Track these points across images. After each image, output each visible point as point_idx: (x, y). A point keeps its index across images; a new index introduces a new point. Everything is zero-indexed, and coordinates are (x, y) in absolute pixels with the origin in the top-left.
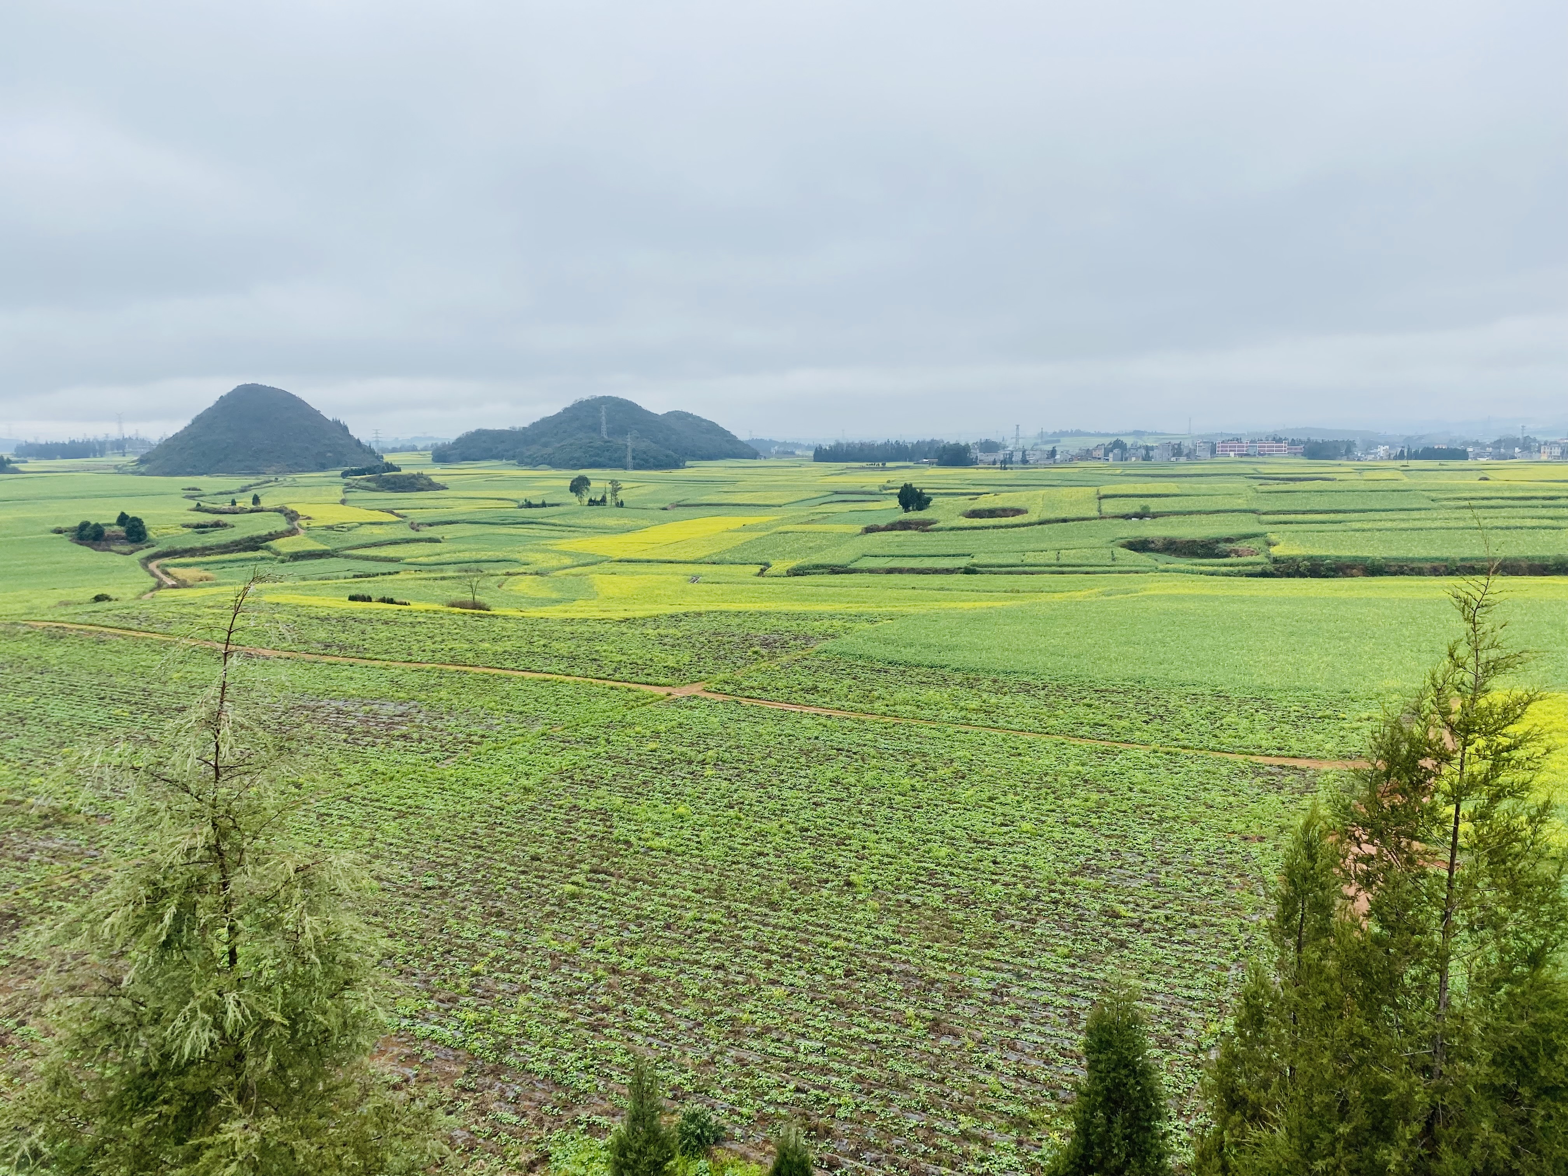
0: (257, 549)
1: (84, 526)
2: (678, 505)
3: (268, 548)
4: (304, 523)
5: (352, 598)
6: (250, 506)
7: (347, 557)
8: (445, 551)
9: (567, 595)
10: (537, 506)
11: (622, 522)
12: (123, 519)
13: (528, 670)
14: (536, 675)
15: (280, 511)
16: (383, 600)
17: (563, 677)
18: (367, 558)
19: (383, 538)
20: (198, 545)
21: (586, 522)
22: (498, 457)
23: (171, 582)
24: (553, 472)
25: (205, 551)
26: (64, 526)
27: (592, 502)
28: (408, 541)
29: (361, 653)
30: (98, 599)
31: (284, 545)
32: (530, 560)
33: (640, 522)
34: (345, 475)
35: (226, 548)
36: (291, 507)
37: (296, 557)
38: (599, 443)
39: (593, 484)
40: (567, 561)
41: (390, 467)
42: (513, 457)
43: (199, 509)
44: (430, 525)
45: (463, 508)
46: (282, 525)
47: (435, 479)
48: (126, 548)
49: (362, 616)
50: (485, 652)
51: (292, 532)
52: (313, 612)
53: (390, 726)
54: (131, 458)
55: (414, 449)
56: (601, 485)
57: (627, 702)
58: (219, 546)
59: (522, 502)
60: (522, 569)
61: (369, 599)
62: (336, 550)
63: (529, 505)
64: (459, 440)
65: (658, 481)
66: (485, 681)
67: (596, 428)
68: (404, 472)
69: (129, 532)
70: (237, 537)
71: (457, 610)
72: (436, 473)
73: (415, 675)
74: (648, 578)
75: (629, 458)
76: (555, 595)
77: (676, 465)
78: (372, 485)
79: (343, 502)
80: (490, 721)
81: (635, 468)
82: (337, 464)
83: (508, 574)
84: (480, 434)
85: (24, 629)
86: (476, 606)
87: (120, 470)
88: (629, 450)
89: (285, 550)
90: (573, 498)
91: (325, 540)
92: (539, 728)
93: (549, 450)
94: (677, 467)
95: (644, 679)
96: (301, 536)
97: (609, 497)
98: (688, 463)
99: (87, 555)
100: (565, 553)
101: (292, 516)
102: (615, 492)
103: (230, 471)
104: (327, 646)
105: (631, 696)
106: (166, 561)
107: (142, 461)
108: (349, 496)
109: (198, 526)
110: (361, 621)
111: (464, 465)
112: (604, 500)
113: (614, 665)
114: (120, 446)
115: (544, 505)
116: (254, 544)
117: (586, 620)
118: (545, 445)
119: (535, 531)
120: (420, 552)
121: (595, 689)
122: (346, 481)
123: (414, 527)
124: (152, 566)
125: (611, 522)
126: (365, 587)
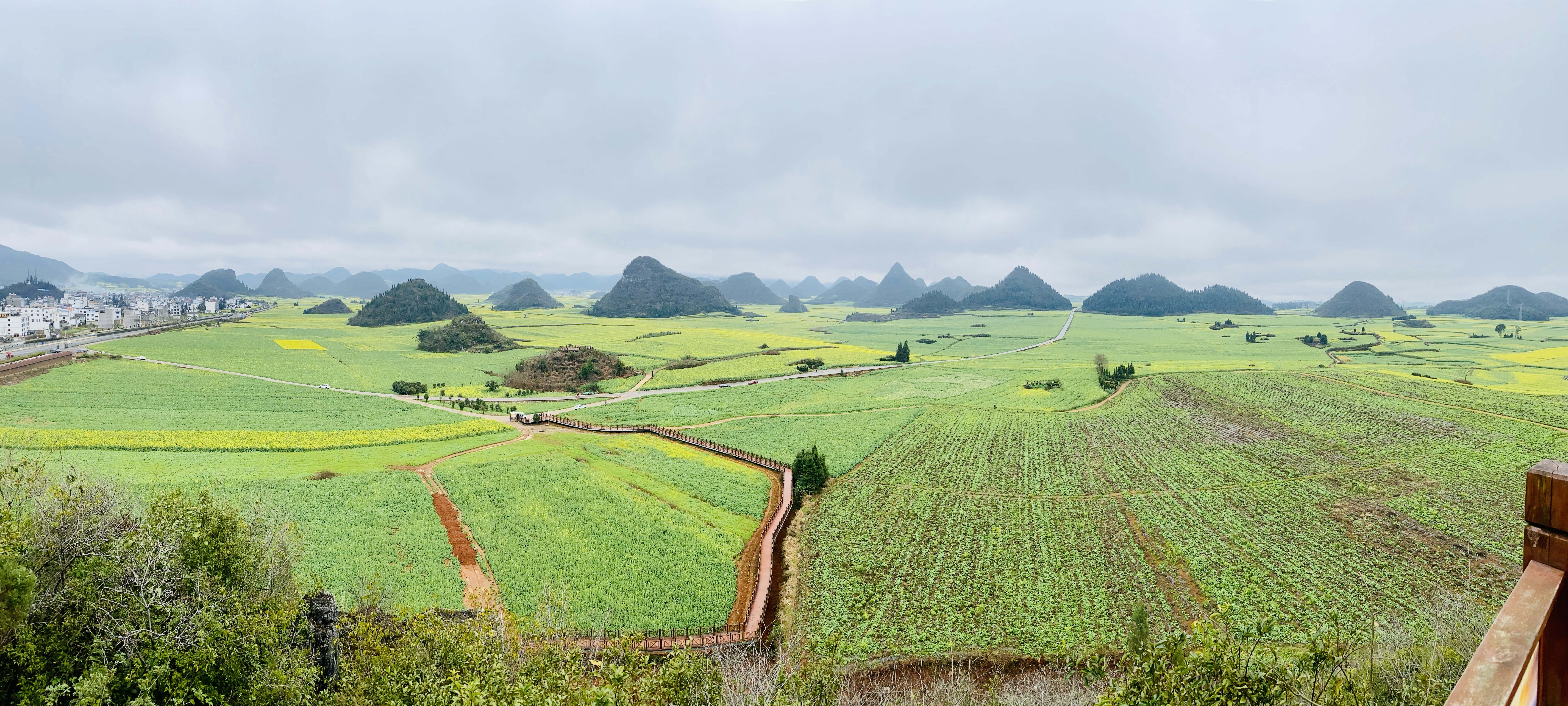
0: (1366, 350)
1: (1307, 337)
2: (1549, 340)
3: (1370, 350)
4: (1383, 340)
5: (1413, 374)
6: (1361, 332)
7: (1400, 355)
8: (1441, 356)
9: (1503, 381)
10: (1479, 337)
11: (1522, 346)
12: (1319, 335)
13: (1501, 414)
14: (1507, 418)
15: (1373, 334)
16: (1426, 376)
17: (1519, 420)
18: (1408, 357)
19: (1414, 348)
20: (1345, 347)
21: (1504, 346)
22: (1457, 313)
23: (1338, 361)
24: (1482, 321)
25: (1347, 349)
26: (1299, 337)
27: (1506, 336)
28: (1425, 350)
29: (1426, 399)
30: (1321, 366)
31: (1376, 349)
32: (1480, 362)
33: (1531, 347)
34: (1393, 320)
35: (1354, 349)
36: (1376, 333)
37: (1381, 354)
38: (1505, 307)
39: (1507, 327)
40: (1499, 364)
41: (1412, 317)
42: (1463, 313)
43: (1343, 332)
44: (1432, 343)
45: (1444, 337)
46: (1374, 340)
47: (1431, 323)
48: (1321, 346)
49: (1421, 383)
50: (1479, 404)
51: (1378, 344)
52: (1401, 379)
53: (1449, 431)
54: (1311, 310)
55: (1416, 308)
56: (1511, 328)
57: (1553, 435)
58: (1352, 348)
59: (1471, 335)
60: (1478, 366)
61: (1419, 375)
62: (1396, 352)
63: (1476, 337)
64: (1439, 305)
65: (1537, 326)
66: (1484, 417)
67: (1504, 300)
68: (1418, 319)
69: (1322, 341)
70: (1359, 345)
71: (1460, 384)
72: (1430, 319)
73: (1452, 411)
74: (1543, 375)
75: (1520, 315)
76: (1497, 380)
77: (1544, 318)
78: (1405, 324)
79: (1394, 331)
80: (1491, 435)
81: (1523, 320)
82: (1388, 314)
83: (1473, 368)
84: (1449, 302)
85: (1302, 376)
86: (1467, 383)
87: (1308, 315)
88: (1521, 311)
89: (1376, 351)
90: (1497, 334)
91: (1391, 348)
92: (1514, 441)
93: (1480, 310)
94: (1545, 319)
95: (1559, 425)
96: (1382, 345)
97: (1514, 334)
98: (1550, 318)
99: (1307, 348)
100: (1499, 361)
101: (1377, 337)
102: (1518, 331)
103: (1347, 316)
104: (1411, 394)
105: (1555, 432)
106: (1334, 352)
107: (1316, 311)
108: (1396, 329)
109: (1344, 339)
110: (1421, 385)
111: (1440, 316)
112: (1512, 335)
113: (1542, 417)
114: (1307, 304)
115: (1482, 337)
116: (1364, 347)
117: (1521, 394)
118: (1478, 308)
119: (1480, 348)
120: (1431, 356)
121: (1537, 427)
122: (1394, 322)
123: (1426, 344)
124: (1330, 354)
125: (1517, 346)
126: (1415, 369)
